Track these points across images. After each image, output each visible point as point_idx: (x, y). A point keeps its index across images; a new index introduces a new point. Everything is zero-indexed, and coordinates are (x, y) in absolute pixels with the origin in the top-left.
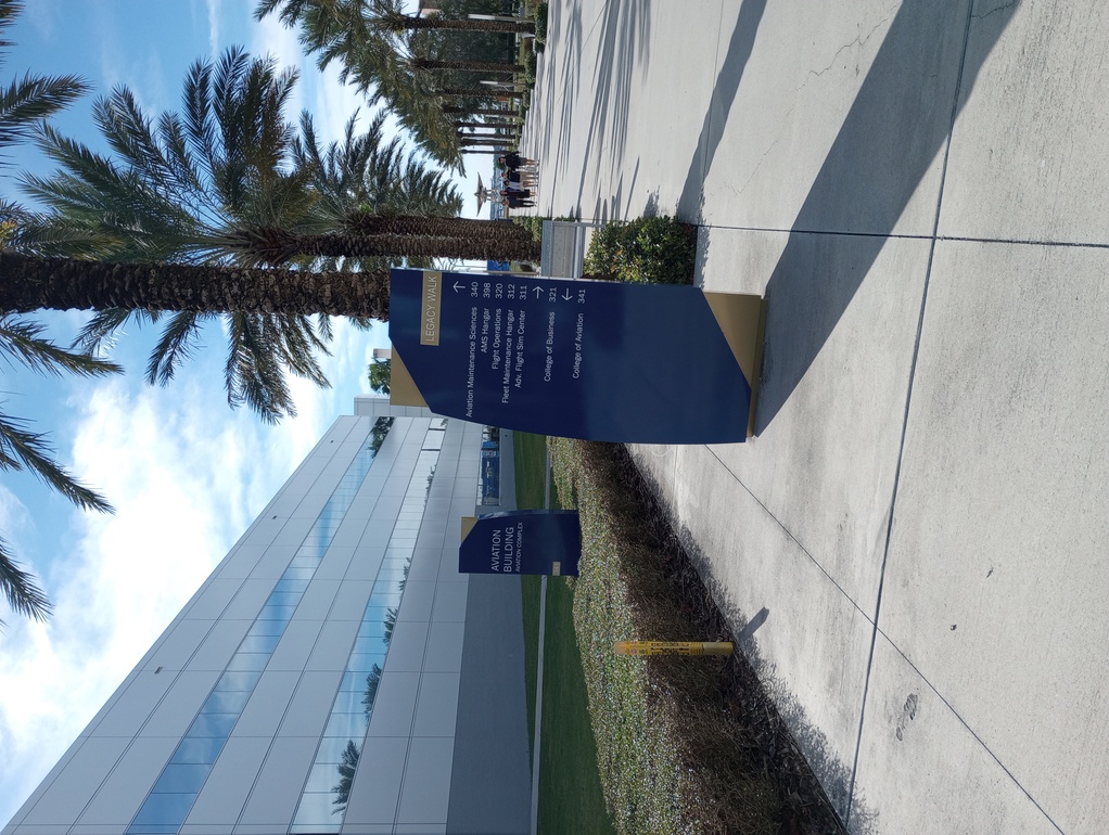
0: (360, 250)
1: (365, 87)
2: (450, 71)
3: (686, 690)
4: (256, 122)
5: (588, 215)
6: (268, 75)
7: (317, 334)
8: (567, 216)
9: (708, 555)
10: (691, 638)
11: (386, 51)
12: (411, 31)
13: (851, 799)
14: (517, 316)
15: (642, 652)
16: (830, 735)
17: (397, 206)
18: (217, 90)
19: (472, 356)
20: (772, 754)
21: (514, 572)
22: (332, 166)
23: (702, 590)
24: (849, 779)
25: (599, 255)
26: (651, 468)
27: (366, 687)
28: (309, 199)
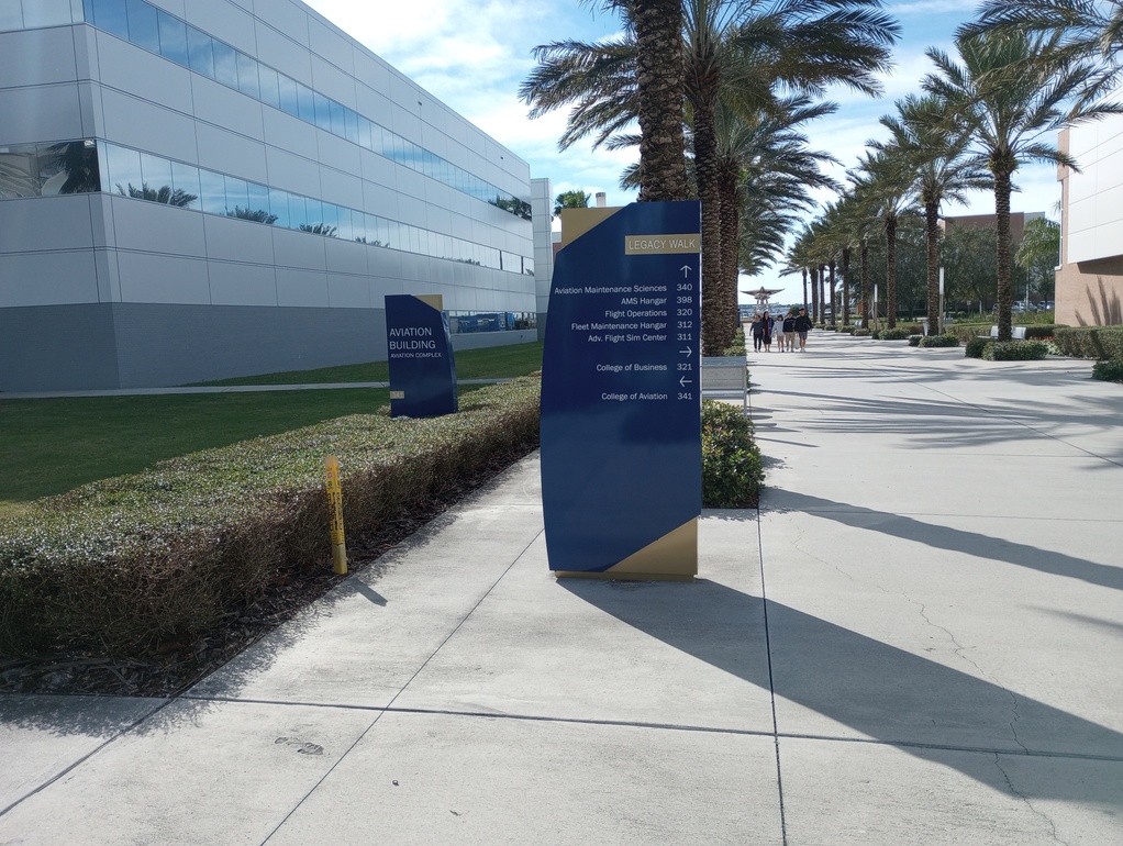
0: (702, 172)
1: (865, 168)
2: (885, 253)
3: (296, 531)
4: (825, 57)
5: (755, 401)
6: (873, 65)
7: (614, 134)
8: (751, 380)
9: (432, 542)
10: (347, 532)
11: (902, 185)
12: (923, 210)
13: (208, 699)
14: (661, 332)
15: (330, 484)
16: (270, 674)
17: (747, 208)
18: (855, 14)
19: (617, 290)
20: (242, 620)
21: (390, 352)
22: (784, 138)
23: (396, 540)
24: (228, 696)
25: (718, 413)
26: (511, 481)
27: (254, 209)
28: (749, 116)
